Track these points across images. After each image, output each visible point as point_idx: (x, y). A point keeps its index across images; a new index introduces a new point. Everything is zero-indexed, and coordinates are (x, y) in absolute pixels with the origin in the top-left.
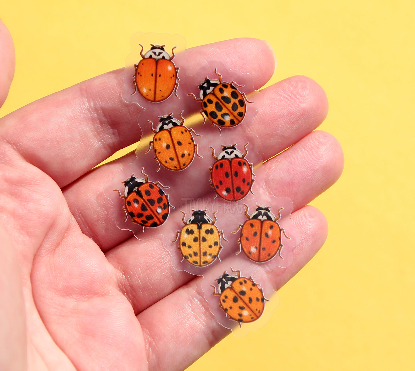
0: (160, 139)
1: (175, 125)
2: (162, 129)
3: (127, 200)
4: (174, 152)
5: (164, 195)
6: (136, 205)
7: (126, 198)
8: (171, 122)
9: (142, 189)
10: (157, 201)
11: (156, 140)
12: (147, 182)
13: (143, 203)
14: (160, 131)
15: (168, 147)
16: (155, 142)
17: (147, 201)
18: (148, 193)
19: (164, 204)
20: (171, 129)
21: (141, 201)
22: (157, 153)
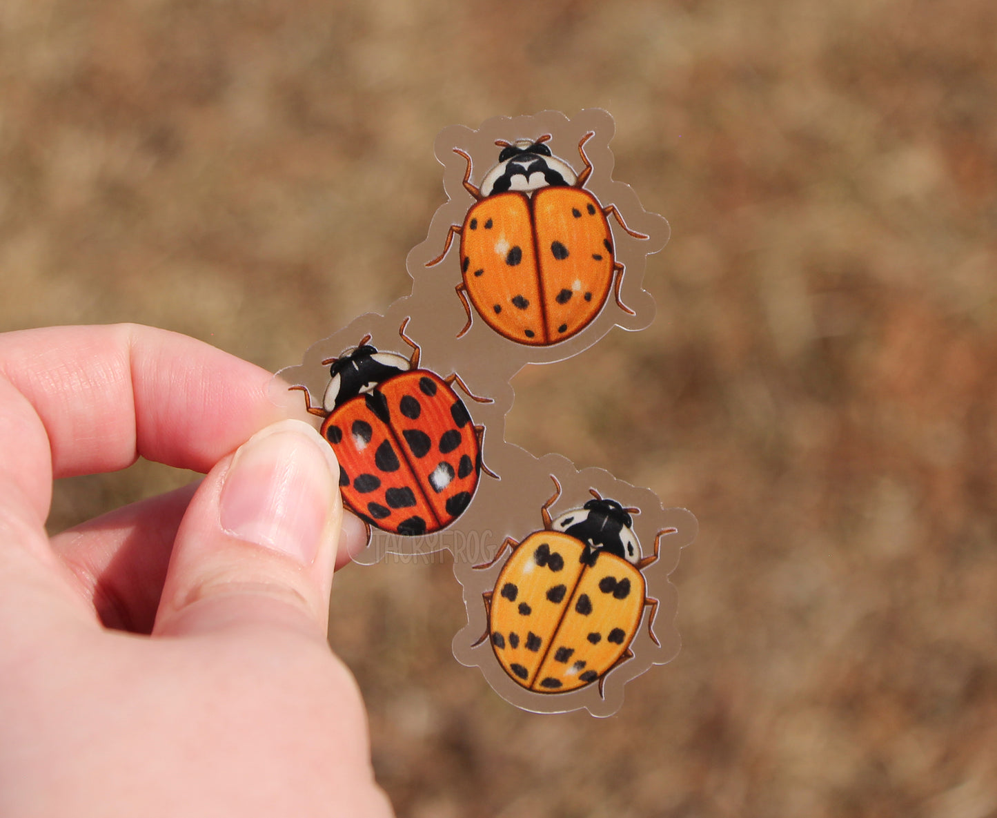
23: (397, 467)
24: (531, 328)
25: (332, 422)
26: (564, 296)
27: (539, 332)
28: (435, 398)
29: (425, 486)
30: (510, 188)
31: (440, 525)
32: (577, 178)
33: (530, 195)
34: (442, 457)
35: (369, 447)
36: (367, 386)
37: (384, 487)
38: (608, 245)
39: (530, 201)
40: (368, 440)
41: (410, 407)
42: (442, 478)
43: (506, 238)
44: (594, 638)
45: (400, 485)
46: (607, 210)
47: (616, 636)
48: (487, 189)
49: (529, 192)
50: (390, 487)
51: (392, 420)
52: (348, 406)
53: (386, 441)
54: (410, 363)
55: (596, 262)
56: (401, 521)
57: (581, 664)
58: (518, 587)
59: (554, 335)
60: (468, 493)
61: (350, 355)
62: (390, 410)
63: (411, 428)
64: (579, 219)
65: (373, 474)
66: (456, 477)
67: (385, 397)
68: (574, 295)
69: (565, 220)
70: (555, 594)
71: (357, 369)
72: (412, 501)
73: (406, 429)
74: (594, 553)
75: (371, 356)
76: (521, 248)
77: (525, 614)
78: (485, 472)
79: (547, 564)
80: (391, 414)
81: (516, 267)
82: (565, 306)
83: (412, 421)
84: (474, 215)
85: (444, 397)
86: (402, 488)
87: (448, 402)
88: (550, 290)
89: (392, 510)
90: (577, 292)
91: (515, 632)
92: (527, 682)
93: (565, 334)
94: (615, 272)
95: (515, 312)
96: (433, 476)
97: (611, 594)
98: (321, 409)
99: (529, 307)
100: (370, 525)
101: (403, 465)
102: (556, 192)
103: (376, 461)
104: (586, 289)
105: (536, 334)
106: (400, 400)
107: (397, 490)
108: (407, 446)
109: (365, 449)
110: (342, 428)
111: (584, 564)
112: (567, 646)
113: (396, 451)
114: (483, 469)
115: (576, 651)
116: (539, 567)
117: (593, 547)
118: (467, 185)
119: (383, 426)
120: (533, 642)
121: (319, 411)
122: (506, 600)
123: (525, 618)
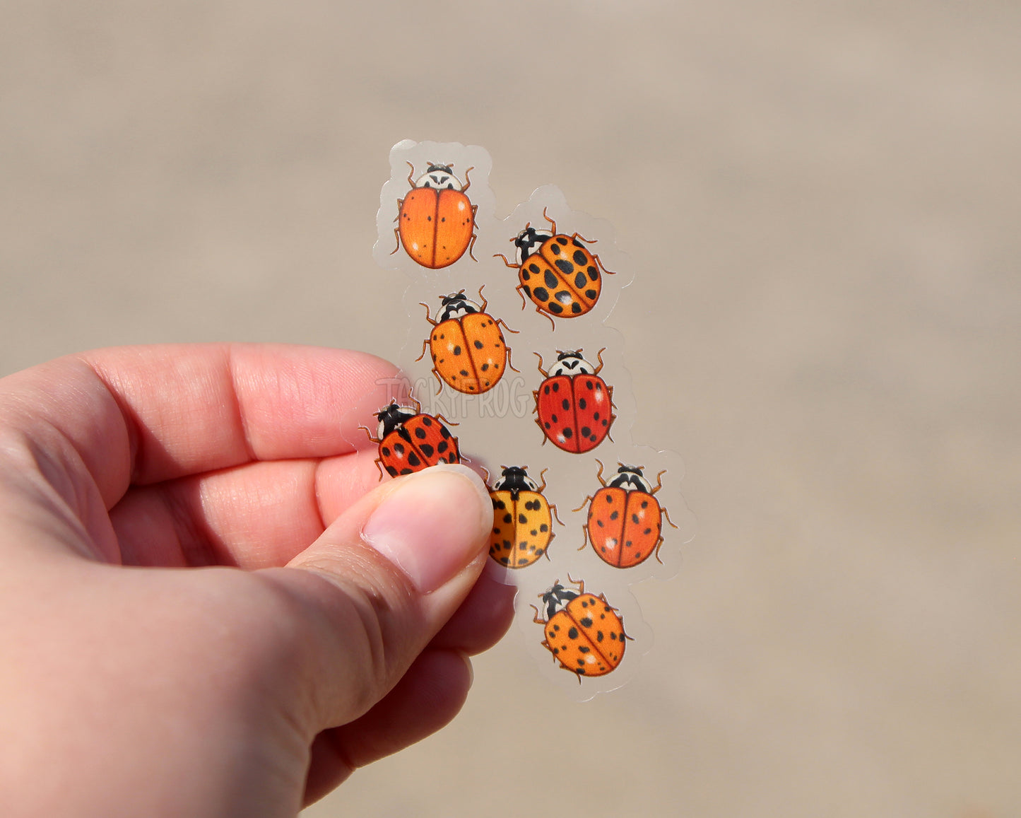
0: (442, 337)
1: (470, 311)
2: (445, 317)
3: (384, 445)
4: (468, 360)
5: (450, 438)
6: (399, 455)
7: (381, 442)
8: (463, 305)
9: (410, 426)
10: (437, 449)
11: (435, 338)
12: (418, 414)
13: (412, 452)
14: (442, 322)
15: (457, 351)
16: (433, 341)
17: (418, 448)
18: (420, 433)
19: (451, 455)
20: (462, 318)
21: (408, 447)
22: (438, 361)
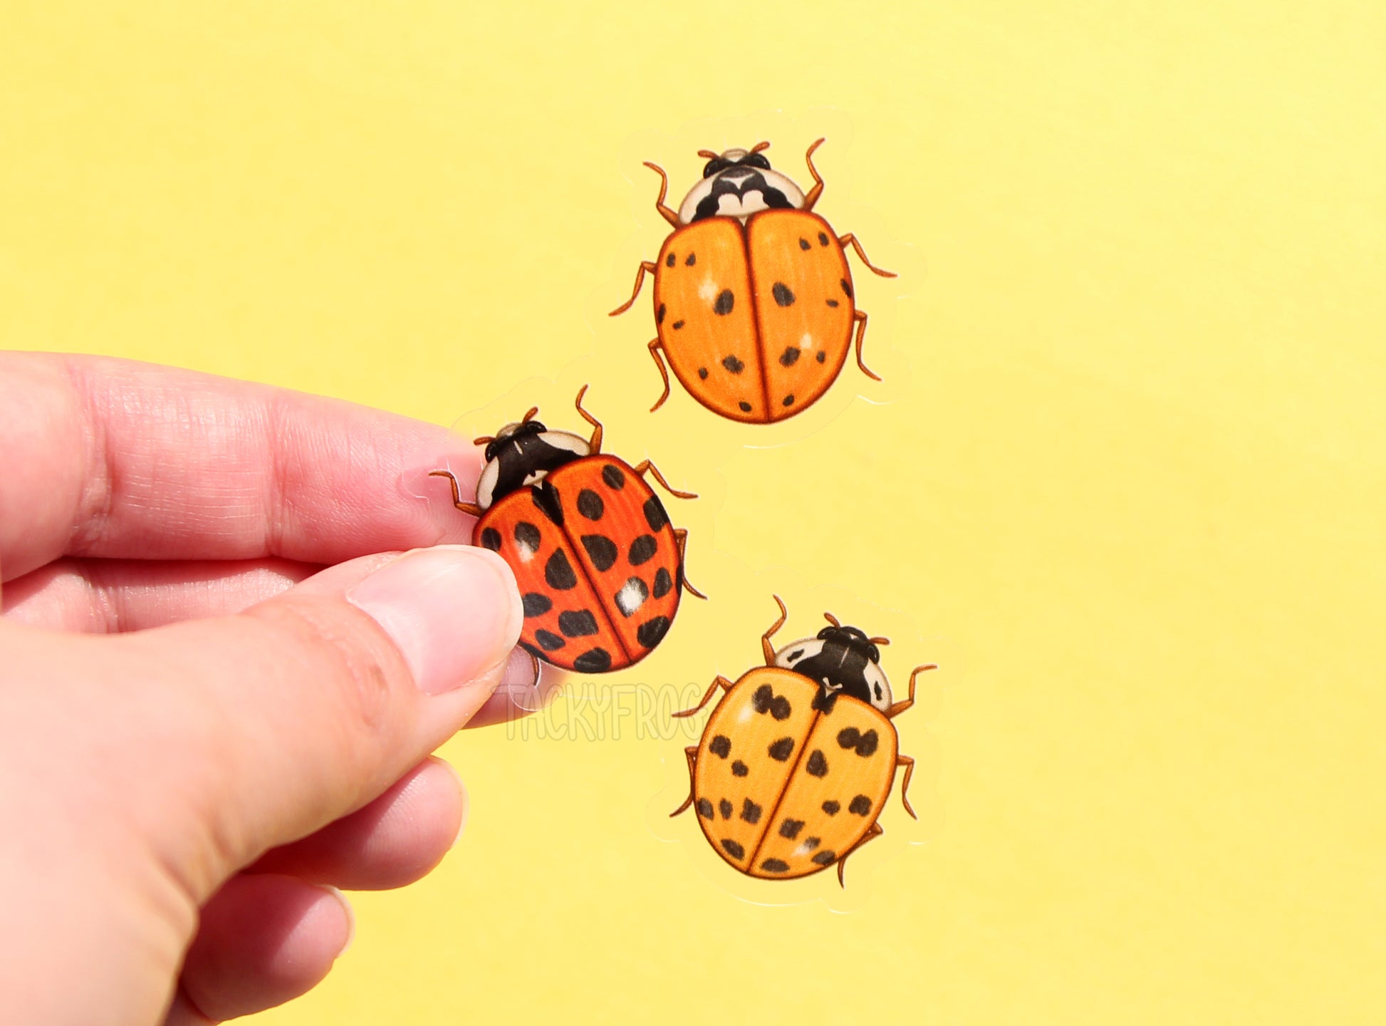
23: (574, 583)
24: (747, 400)
25: (488, 523)
26: (790, 356)
27: (757, 406)
28: (622, 493)
29: (609, 608)
30: (719, 212)
31: (630, 661)
32: (805, 198)
33: (743, 222)
34: (633, 570)
35: (537, 558)
36: (534, 475)
37: (557, 609)
38: (847, 287)
39: (744, 230)
40: (535, 549)
41: (590, 505)
42: (632, 598)
43: (713, 279)
44: (831, 808)
45: (578, 607)
46: (843, 240)
47: (860, 805)
48: (688, 215)
49: (743, 216)
50: (564, 609)
51: (567, 522)
52: (509, 502)
53: (559, 550)
54: (590, 445)
55: (832, 310)
56: (579, 653)
57: (815, 842)
58: (731, 741)
59: (778, 409)
60: (666, 617)
61: (510, 434)
62: (564, 508)
63: (591, 533)
64: (808, 252)
65: (543, 592)
66: (651, 596)
67: (557, 490)
68: (803, 355)
69: (790, 252)
70: (780, 750)
71: (520, 451)
72: (594, 628)
73: (585, 533)
74: (830, 696)
75: (539, 435)
76: (734, 291)
77: (740, 775)
78: (688, 590)
79: (769, 710)
80: (566, 515)
81: (726, 317)
82: (791, 369)
83: (594, 523)
84: (671, 248)
85: (635, 492)
86: (580, 612)
87: (639, 497)
88: (772, 348)
89: (566, 639)
90: (806, 350)
91: (728, 799)
92: (744, 864)
93: (792, 408)
94: (857, 323)
95: (726, 378)
96: (620, 596)
97: (853, 750)
98: (474, 505)
99: (744, 370)
100: (539, 659)
101: (581, 581)
102: (779, 217)
103: (546, 575)
104: (819, 347)
105: (753, 407)
106: (577, 494)
107: (574, 613)
108: (586, 556)
109: (532, 561)
110: (501, 531)
111: (817, 711)
112: (796, 817)
113: (572, 562)
114: (686, 587)
115: (807, 824)
116: (759, 714)
117: (829, 689)
118: (662, 209)
119: (555, 528)
120: (751, 811)
121: (470, 508)
122: (716, 757)
123: (740, 780)
